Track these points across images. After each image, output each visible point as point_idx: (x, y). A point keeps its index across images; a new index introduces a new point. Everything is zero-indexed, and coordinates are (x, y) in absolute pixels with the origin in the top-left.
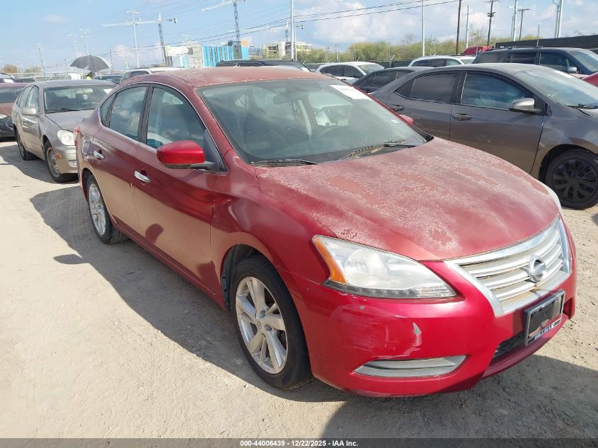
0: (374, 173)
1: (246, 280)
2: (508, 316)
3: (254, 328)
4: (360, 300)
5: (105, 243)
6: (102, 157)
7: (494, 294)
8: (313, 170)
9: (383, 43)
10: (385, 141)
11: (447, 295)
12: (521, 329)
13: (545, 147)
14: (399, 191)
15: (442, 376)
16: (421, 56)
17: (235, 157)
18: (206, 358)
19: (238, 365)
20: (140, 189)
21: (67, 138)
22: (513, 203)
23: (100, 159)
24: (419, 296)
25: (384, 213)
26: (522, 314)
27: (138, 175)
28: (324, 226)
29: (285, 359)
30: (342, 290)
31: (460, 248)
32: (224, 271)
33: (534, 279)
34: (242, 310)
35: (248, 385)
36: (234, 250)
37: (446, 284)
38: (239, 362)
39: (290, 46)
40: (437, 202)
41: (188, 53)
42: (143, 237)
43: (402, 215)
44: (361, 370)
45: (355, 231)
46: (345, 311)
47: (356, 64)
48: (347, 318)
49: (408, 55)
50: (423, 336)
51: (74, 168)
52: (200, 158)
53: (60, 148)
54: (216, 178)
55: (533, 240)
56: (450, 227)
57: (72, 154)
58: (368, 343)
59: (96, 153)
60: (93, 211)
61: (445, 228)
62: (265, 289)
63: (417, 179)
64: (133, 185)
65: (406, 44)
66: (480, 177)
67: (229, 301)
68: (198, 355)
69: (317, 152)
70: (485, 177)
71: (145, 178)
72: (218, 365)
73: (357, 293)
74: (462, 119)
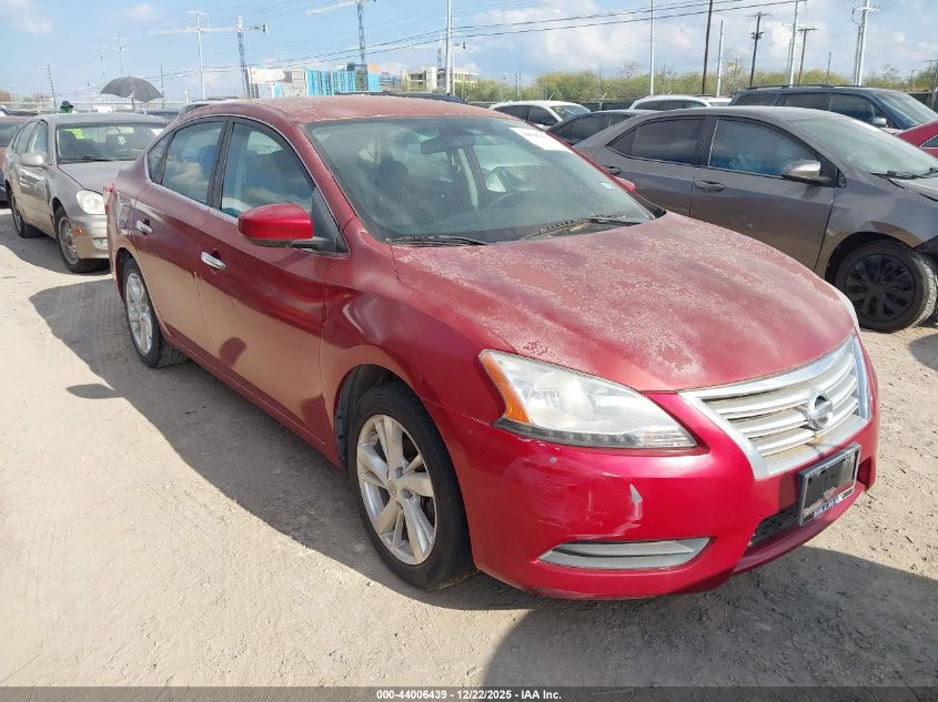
0: (575, 260)
1: (374, 421)
2: (773, 480)
3: (385, 495)
4: (551, 449)
5: (150, 367)
6: (150, 230)
7: (755, 447)
8: (481, 253)
9: (588, 74)
10: (592, 215)
11: (682, 445)
12: (794, 501)
13: (835, 235)
14: (613, 287)
15: (673, 568)
16: (649, 94)
17: (361, 231)
18: (308, 542)
19: (358, 553)
20: (209, 281)
21: (92, 203)
22: (785, 310)
23: (145, 233)
24: (639, 445)
25: (590, 319)
26: (795, 476)
27: (206, 258)
28: (498, 336)
29: (432, 540)
30: (521, 433)
31: (704, 374)
32: (340, 406)
33: (812, 425)
34: (366, 467)
35: (373, 583)
36: (356, 374)
37: (681, 427)
38: (360, 547)
39: (445, 74)
40: (670, 305)
41: (284, 81)
42: (215, 358)
43: (618, 323)
44: (549, 557)
45: (544, 344)
46: (527, 465)
47: (547, 105)
48: (530, 477)
49: (627, 94)
50: (645, 505)
51: (103, 250)
52: (307, 231)
53: (81, 219)
54: (329, 261)
55: (815, 365)
56: (689, 342)
57: (100, 227)
58: (560, 515)
59: (140, 225)
60: (132, 316)
61: (682, 344)
62: (404, 433)
63: (640, 271)
64: (198, 275)
65: (625, 76)
66: (736, 271)
67: (346, 454)
68: (294, 538)
69: (486, 227)
70: (744, 270)
71: (218, 263)
72: (328, 552)
73: (546, 438)
74: (710, 190)
